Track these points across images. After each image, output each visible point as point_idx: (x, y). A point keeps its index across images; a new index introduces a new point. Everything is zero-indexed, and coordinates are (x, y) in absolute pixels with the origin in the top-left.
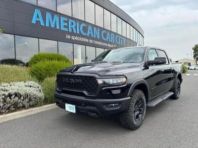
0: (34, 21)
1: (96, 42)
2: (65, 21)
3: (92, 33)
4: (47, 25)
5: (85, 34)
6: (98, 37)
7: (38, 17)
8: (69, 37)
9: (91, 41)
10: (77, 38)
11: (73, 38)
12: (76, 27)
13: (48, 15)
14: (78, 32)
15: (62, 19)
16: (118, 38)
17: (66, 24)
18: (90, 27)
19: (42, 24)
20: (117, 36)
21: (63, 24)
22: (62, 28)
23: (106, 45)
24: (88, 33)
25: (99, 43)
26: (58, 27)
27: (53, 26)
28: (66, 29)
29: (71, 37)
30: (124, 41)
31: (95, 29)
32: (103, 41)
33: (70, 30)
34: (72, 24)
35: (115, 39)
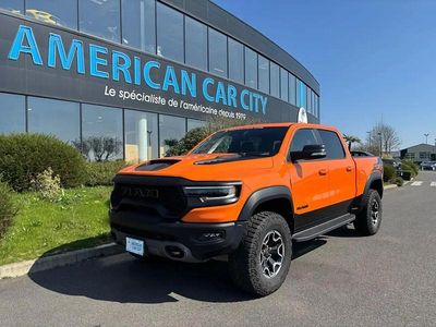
0: (13, 55)
1: (188, 106)
2: (100, 55)
3: (175, 84)
4: (52, 63)
5: (156, 86)
6: (194, 95)
7: (26, 42)
8: (112, 93)
9: (174, 103)
10: (133, 96)
11: (123, 95)
12: (132, 69)
13: (55, 40)
14: (138, 82)
15: (94, 49)
16: (247, 97)
17: (104, 62)
18: (170, 70)
19: (37, 60)
20: (244, 92)
21: (95, 61)
22: (94, 72)
23: (215, 111)
24: (166, 84)
25: (195, 108)
26: (81, 70)
27: (66, 65)
28: (105, 75)
29: (118, 93)
31: (184, 74)
32: (207, 104)
33: (116, 77)
34: (122, 61)
35: (238, 98)
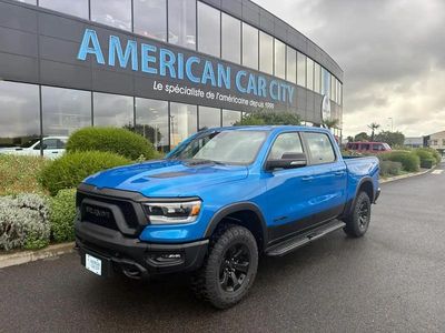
0: (82, 56)
1: (223, 98)
2: (150, 53)
3: (212, 78)
4: (111, 62)
5: (197, 80)
6: (228, 87)
7: (91, 45)
8: (160, 87)
9: (211, 95)
10: (177, 90)
11: (169, 89)
12: (176, 65)
13: (114, 42)
14: (181, 76)
15: (145, 48)
16: (275, 87)
17: (153, 60)
18: (208, 65)
19: (100, 60)
20: (273, 82)
21: (145, 59)
22: (145, 69)
23: (247, 102)
24: (205, 77)
25: (229, 99)
26: (135, 67)
27: (123, 64)
28: (154, 71)
29: (164, 87)
30: (291, 92)
31: (220, 67)
32: (239, 95)
33: (163, 73)
34: (168, 58)
35: (267, 88)
